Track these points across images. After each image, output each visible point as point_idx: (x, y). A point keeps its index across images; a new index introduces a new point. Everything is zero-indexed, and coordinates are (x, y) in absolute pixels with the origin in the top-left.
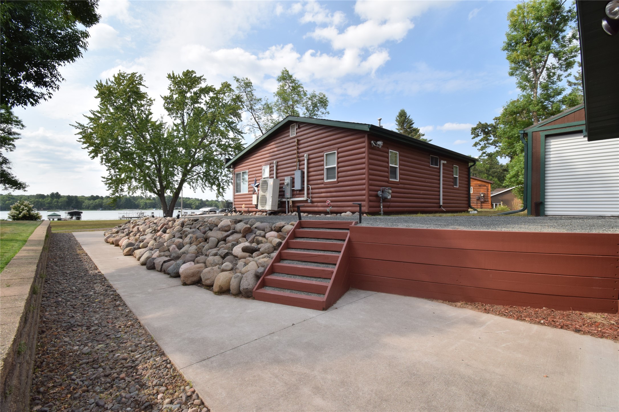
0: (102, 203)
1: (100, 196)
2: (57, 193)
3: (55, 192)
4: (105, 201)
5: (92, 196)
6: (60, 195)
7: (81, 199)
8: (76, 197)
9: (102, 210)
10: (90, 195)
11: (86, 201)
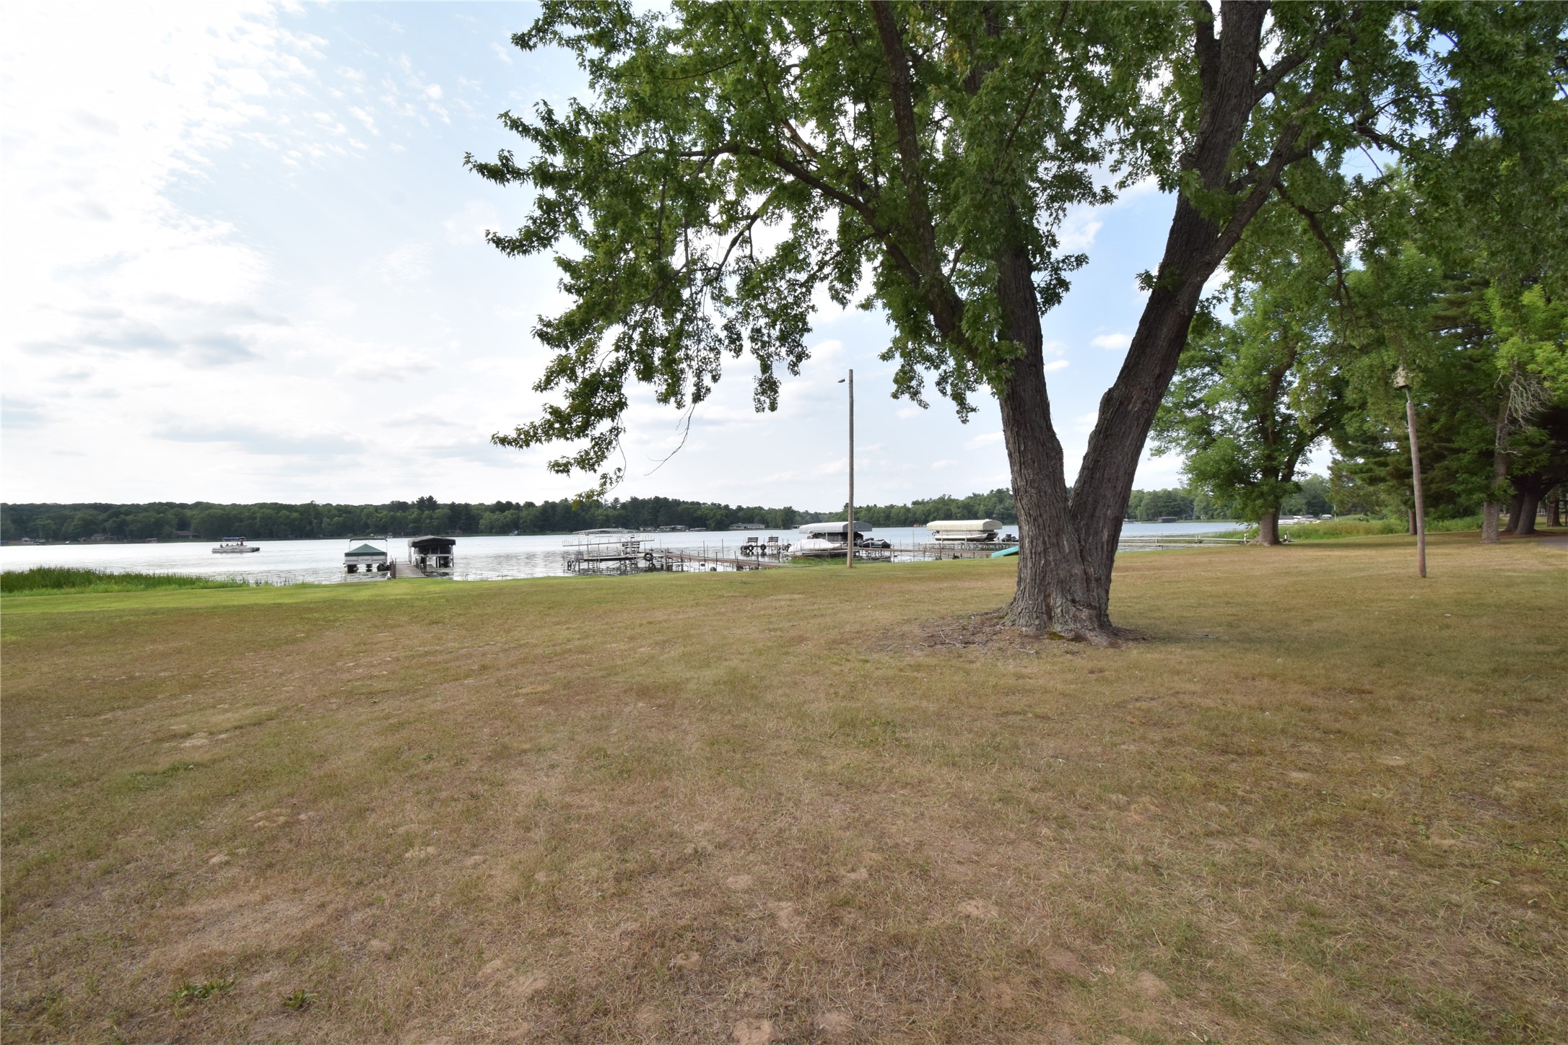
0: (518, 518)
1: (514, 503)
2: (431, 498)
3: (426, 496)
4: (524, 514)
5: (499, 503)
6: (435, 502)
7: (478, 509)
8: (467, 506)
9: (518, 535)
10: (494, 502)
11: (487, 515)
